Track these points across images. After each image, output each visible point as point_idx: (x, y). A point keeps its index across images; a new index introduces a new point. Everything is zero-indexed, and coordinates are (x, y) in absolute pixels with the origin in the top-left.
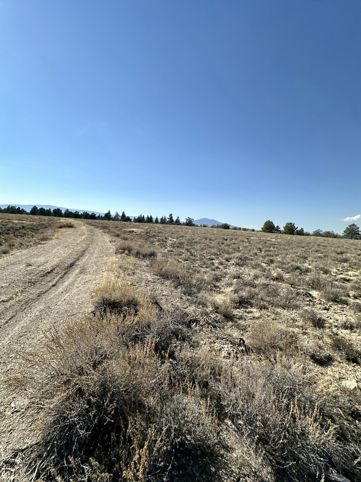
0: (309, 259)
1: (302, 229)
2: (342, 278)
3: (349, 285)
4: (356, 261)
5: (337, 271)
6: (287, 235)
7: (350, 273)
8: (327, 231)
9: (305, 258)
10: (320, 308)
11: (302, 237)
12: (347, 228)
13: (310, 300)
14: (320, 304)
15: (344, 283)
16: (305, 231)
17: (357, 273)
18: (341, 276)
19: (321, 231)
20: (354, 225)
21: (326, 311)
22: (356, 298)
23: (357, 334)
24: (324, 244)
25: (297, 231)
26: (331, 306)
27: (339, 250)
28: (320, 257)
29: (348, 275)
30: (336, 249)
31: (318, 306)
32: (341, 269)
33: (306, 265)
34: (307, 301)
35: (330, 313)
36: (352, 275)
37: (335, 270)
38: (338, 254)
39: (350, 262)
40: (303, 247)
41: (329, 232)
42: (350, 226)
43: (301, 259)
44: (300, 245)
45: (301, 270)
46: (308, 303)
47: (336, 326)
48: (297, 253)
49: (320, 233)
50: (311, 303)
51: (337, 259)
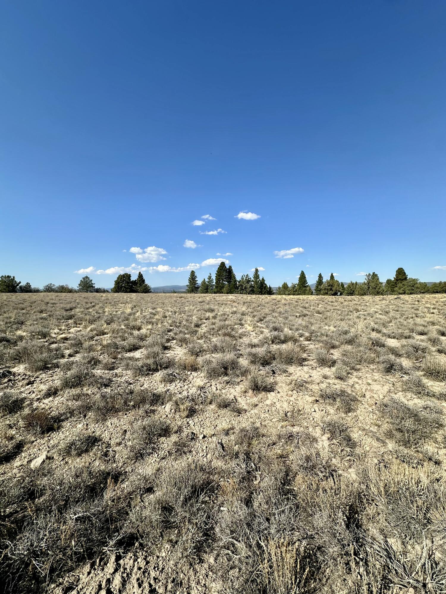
0: (28, 323)
1: (28, 283)
2: (62, 338)
3: (68, 343)
4: (81, 316)
5: (58, 331)
6: (3, 294)
7: (72, 330)
8: (61, 285)
9: (22, 323)
10: (22, 386)
11: (26, 295)
12: (81, 281)
13: (10, 380)
14: (23, 379)
15: (64, 343)
16: (33, 287)
17: (79, 329)
18: (63, 336)
19: (54, 285)
20: (87, 277)
21: (30, 386)
22: (70, 356)
23: (60, 397)
24: (53, 302)
25: (21, 287)
26: (37, 377)
27: (68, 306)
28: (42, 318)
29: (69, 333)
30: (65, 306)
31: (21, 384)
32: (63, 328)
33: (19, 333)
34: (5, 383)
35: (35, 385)
36: (73, 332)
37: (56, 331)
38: (67, 310)
39: (75, 317)
40: (23, 309)
41: (63, 286)
42: (84, 278)
43: (14, 326)
44: (21, 305)
45: (8, 341)
46: (6, 385)
47: (38, 399)
48: (10, 318)
49: (53, 287)
50: (11, 384)
51: (63, 317)
